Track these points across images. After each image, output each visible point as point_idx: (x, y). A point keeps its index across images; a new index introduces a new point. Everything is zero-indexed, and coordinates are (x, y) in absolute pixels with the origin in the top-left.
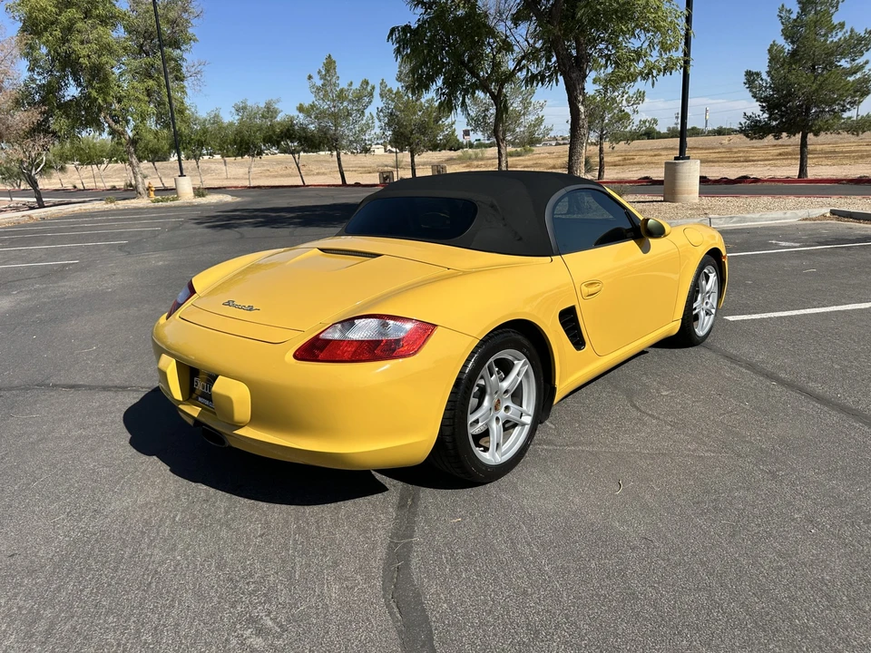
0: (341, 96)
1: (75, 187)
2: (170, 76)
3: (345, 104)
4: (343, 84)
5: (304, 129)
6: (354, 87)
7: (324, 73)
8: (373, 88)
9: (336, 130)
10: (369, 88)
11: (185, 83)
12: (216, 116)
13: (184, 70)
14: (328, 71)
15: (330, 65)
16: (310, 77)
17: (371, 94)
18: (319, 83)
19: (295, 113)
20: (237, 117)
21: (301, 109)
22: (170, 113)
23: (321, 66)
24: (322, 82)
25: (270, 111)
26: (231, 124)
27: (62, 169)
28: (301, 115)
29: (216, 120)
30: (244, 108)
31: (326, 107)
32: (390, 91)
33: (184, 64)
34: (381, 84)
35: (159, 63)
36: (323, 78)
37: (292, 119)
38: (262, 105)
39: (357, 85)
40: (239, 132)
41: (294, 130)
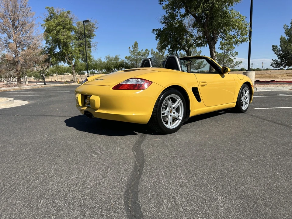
0: (139, 54)
1: (55, 81)
2: (87, 46)
3: (140, 56)
4: (140, 50)
5: (127, 64)
6: (143, 51)
7: (134, 47)
8: (149, 51)
9: (136, 64)
10: (148, 52)
11: (91, 49)
12: (100, 60)
13: (91, 45)
14: (135, 46)
15: (136, 44)
16: (129, 48)
17: (148, 53)
18: (132, 50)
19: (124, 59)
20: (106, 60)
21: (126, 58)
22: (86, 57)
23: (133, 45)
24: (133, 49)
25: (117, 59)
26: (104, 62)
27: (52, 76)
28: (126, 60)
29: (100, 61)
30: (109, 57)
31: (134, 57)
32: (154, 52)
33: (91, 43)
34: (151, 50)
35: (84, 42)
36: (134, 48)
37: (123, 61)
38: (114, 57)
39: (144, 51)
40: (107, 65)
41: (124, 64)
